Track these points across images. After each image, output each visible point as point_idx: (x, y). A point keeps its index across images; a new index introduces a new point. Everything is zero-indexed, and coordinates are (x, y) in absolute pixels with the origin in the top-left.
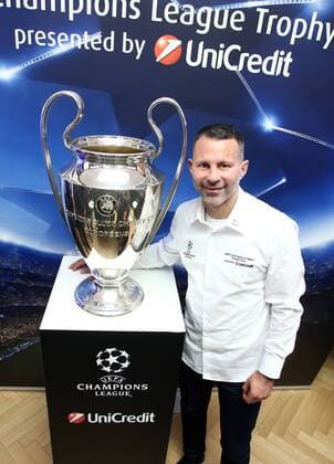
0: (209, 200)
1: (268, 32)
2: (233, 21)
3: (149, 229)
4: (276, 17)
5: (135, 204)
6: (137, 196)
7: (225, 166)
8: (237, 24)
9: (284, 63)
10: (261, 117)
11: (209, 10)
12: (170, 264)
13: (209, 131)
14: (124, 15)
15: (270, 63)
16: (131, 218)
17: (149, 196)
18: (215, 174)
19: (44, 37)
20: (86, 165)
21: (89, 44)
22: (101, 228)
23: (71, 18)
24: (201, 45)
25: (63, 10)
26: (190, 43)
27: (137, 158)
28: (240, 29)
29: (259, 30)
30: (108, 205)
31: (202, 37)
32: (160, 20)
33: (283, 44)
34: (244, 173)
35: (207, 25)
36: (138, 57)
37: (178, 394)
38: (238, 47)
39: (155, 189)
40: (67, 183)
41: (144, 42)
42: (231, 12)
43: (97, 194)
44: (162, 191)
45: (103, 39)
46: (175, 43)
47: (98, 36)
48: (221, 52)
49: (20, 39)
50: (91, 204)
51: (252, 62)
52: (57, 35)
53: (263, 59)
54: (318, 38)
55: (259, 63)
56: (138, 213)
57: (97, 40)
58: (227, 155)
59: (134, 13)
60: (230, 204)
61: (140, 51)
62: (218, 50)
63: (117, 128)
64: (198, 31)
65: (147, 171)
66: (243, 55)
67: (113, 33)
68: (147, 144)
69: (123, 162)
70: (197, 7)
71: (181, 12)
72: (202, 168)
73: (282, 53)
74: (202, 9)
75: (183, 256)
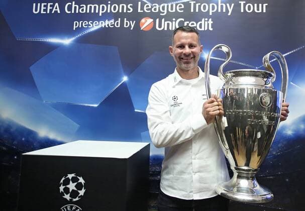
2: (178, 8)
4: (200, 4)
8: (180, 9)
9: (208, 24)
11: (166, 5)
14: (125, 11)
19: (87, 24)
21: (108, 25)
23: (100, 15)
24: (163, 20)
25: (97, 12)
26: (157, 20)
28: (182, 11)
29: (192, 11)
31: (163, 17)
32: (142, 11)
33: (206, 15)
35: (165, 11)
36: (132, 29)
38: (183, 20)
41: (134, 22)
42: (176, 5)
45: (115, 22)
46: (150, 21)
47: (112, 21)
48: (174, 22)
49: (76, 25)
51: (191, 25)
52: (93, 22)
53: (197, 23)
54: (224, 11)
55: (195, 25)
57: (112, 23)
59: (130, 10)
61: (132, 26)
62: (172, 21)
64: (161, 14)
66: (186, 23)
67: (119, 19)
70: (160, 4)
71: (152, 7)
73: (206, 19)
74: (162, 5)
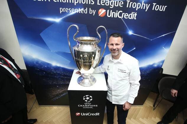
0: (113, 54)
1: (130, 7)
3: (97, 62)
4: (132, 3)
5: (93, 55)
6: (94, 53)
7: (118, 45)
8: (121, 5)
9: (134, 16)
10: (128, 31)
11: (113, 1)
12: (103, 72)
13: (113, 35)
14: (90, 3)
15: (131, 15)
16: (92, 60)
17: (97, 53)
18: (115, 47)
19: (68, 10)
20: (80, 45)
21: (80, 12)
22: (84, 62)
23: (75, 4)
24: (111, 11)
25: (73, 2)
26: (108, 11)
27: (94, 43)
29: (127, 7)
30: (86, 56)
32: (100, 4)
33: (134, 10)
34: (123, 46)
35: (113, 6)
36: (94, 15)
37: (106, 107)
38: (122, 12)
39: (99, 51)
40: (75, 50)
41: (95, 11)
42: (119, 2)
43: (83, 53)
44: (101, 52)
45: (84, 10)
46: (104, 11)
47: (83, 9)
48: (117, 13)
49: (61, 11)
50: (81, 56)
51: (125, 15)
52: (71, 9)
54: (144, 8)
55: (128, 16)
56: (94, 58)
57: (82, 10)
58: (118, 42)
59: (92, 3)
60: (119, 55)
61: (94, 13)
63: (88, 34)
64: (110, 7)
65: (97, 46)
66: (123, 14)
67: (87, 8)
68: (97, 39)
69: (90, 44)
71: (105, 2)
72: (111, 45)
73: (134, 13)
74: (111, 1)
75: (106, 70)
